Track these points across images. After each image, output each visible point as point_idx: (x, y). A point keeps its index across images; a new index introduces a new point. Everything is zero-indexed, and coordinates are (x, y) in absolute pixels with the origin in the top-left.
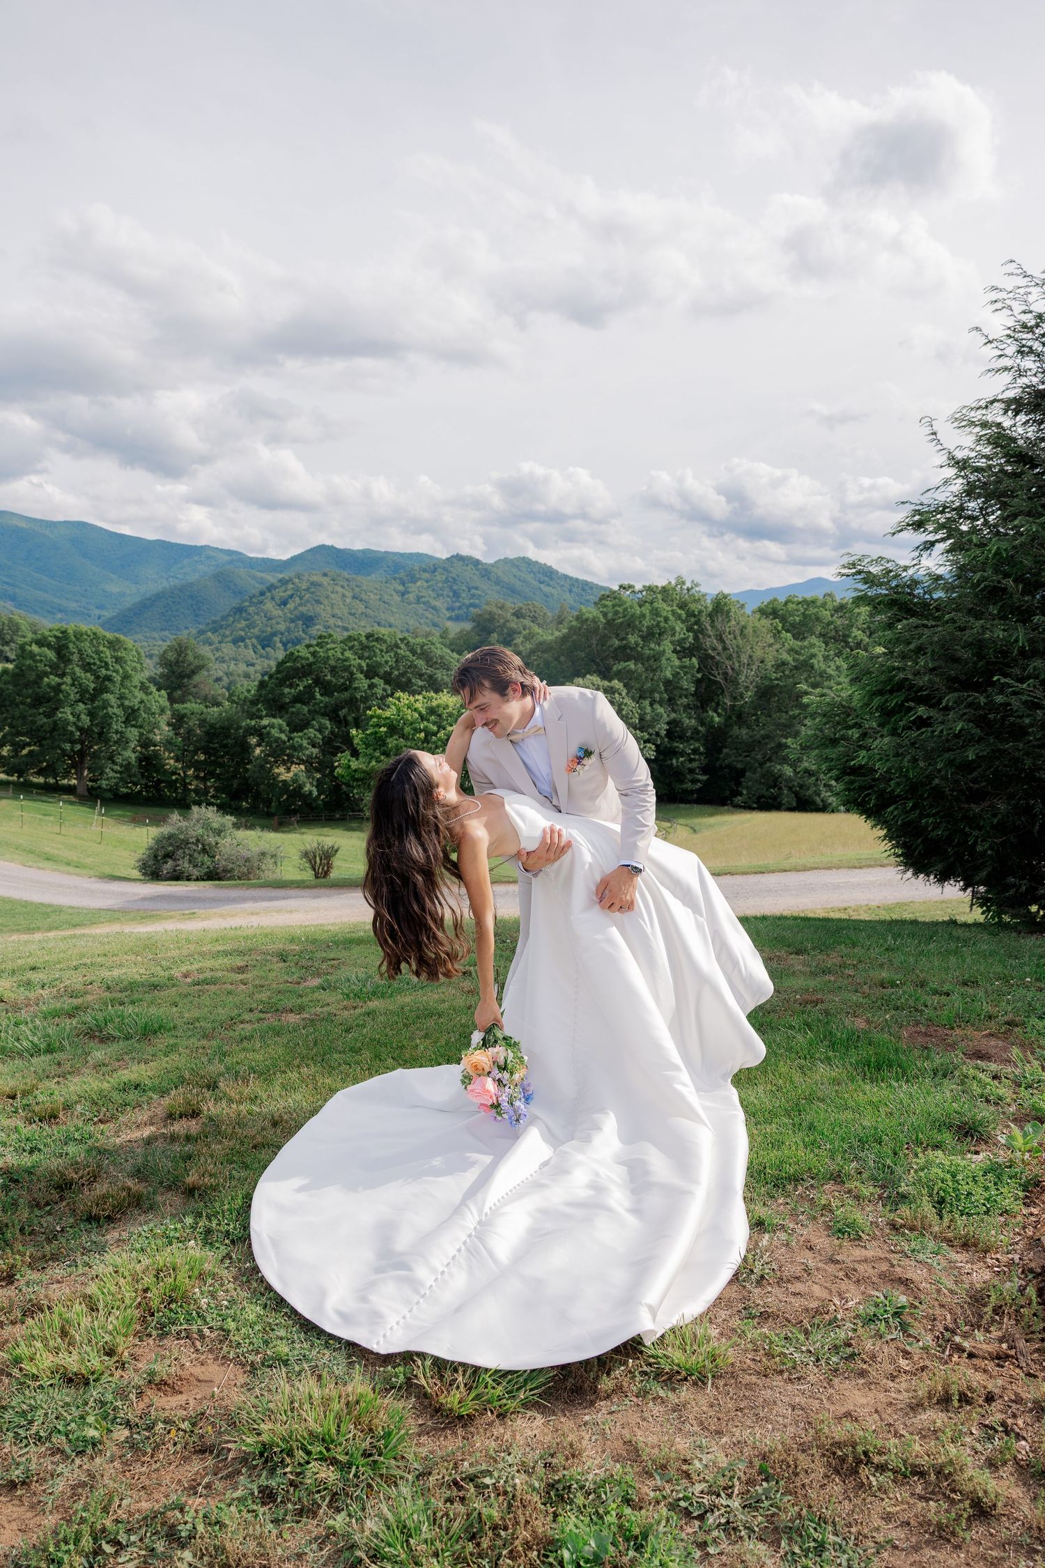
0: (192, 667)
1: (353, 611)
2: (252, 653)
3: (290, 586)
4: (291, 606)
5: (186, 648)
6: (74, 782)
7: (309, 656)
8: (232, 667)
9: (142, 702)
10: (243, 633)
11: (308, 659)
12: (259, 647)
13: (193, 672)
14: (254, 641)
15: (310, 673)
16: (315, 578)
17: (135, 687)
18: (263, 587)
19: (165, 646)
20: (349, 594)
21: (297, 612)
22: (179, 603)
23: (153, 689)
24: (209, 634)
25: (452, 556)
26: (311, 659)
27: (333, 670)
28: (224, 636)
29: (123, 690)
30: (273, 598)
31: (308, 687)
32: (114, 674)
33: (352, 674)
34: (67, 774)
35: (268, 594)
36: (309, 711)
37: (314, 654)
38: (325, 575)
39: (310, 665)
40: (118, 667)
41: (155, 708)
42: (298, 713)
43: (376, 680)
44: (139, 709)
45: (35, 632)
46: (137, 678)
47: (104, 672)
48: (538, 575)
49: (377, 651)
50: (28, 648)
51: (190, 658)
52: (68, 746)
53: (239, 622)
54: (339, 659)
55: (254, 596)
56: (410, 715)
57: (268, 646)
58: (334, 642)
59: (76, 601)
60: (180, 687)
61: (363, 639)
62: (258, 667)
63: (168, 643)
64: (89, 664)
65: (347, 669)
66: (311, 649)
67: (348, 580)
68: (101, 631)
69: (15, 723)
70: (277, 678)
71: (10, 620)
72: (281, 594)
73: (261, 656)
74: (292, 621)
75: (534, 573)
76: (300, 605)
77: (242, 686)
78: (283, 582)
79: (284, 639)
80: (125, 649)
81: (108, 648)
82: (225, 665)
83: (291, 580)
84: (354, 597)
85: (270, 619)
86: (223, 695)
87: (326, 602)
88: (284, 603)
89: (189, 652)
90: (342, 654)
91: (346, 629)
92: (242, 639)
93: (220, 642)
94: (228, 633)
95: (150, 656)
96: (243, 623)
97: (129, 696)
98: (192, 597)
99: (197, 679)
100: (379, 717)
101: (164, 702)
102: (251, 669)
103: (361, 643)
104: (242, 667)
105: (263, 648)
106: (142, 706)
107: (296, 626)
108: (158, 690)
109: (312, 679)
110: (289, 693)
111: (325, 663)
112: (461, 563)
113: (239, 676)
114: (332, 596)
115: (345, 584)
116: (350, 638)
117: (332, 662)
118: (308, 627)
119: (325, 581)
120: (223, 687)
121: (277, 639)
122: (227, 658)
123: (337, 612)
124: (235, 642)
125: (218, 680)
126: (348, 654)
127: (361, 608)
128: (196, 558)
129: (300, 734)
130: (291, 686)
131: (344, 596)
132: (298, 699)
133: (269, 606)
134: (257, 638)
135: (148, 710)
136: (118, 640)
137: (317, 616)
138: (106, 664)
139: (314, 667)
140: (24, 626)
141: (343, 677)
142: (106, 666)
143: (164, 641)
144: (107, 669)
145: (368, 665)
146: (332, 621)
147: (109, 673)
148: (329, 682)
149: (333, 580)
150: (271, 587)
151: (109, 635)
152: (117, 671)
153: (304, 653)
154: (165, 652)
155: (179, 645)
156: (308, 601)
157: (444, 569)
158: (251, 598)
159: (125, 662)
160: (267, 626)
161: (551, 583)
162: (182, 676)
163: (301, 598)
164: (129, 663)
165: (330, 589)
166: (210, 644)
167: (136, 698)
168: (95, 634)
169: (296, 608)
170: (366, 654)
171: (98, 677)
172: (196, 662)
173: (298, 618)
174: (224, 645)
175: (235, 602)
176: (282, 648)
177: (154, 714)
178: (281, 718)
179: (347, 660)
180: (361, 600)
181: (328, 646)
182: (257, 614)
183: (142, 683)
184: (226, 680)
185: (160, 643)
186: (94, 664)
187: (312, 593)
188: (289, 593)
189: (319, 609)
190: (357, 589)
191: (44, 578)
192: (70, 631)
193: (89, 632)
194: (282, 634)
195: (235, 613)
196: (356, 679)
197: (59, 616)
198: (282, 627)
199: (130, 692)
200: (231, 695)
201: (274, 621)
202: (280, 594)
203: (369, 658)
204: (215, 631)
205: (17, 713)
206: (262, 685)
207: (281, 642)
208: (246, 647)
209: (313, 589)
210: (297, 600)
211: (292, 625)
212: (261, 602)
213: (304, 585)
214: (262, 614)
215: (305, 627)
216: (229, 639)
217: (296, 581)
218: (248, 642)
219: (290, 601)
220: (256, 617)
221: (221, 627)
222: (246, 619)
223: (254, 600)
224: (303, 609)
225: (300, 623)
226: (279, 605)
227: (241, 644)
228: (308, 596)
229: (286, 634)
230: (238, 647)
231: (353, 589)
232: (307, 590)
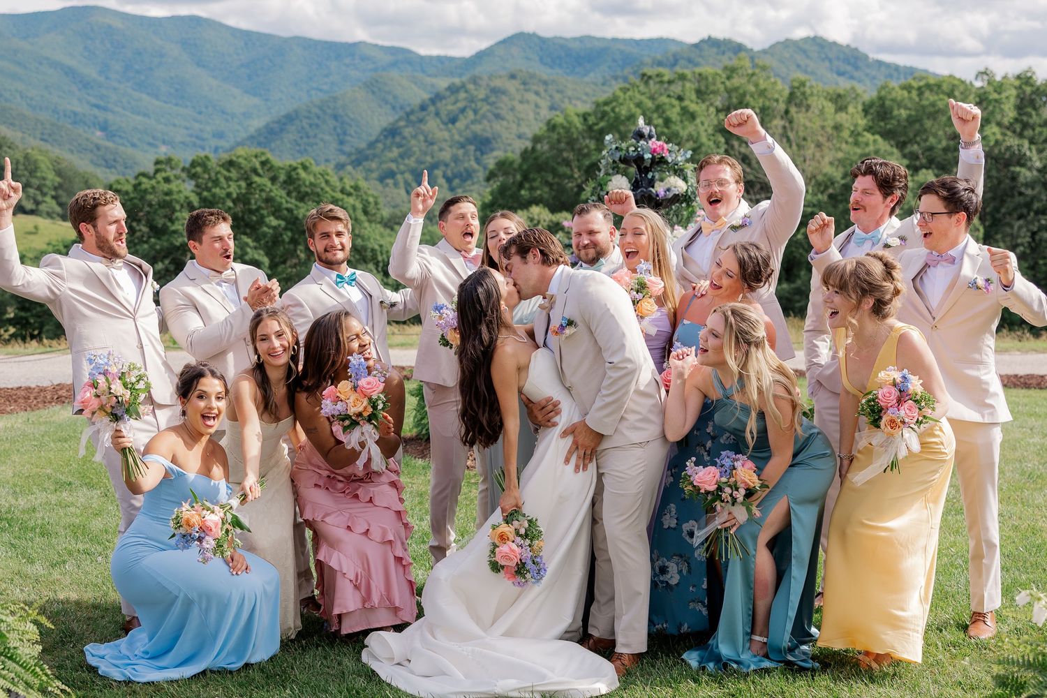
2: (403, 192)
3: (462, 95)
4: (461, 123)
10: (393, 166)
21: (468, 134)
22: (317, 126)
25: (702, 41)
28: (370, 171)
30: (437, 114)
35: (432, 109)
38: (513, 77)
48: (836, 63)
53: (390, 149)
55: (412, 112)
59: (187, 128)
67: (545, 83)
72: (450, 107)
74: (462, 146)
75: (830, 61)
76: (473, 122)
78: (453, 90)
79: (449, 173)
83: (463, 86)
85: (432, 144)
87: (510, 116)
88: (453, 121)
92: (392, 174)
94: (374, 165)
96: (395, 152)
98: (335, 117)
107: (466, 154)
112: (715, 50)
114: (519, 107)
115: (541, 89)
118: (482, 153)
119: (512, 86)
124: (381, 179)
128: (347, 61)
131: (537, 106)
133: (432, 125)
137: (497, 137)
149: (524, 83)
150: (437, 98)
156: (484, 116)
157: (690, 61)
158: (408, 114)
160: (425, 154)
161: (856, 74)
163: (476, 112)
165: (518, 97)
169: (467, 127)
173: (469, 141)
176: (446, 185)
182: (414, 137)
187: (491, 104)
188: (460, 105)
189: (498, 127)
190: (557, 96)
191: (144, 96)
194: (446, 165)
195: (386, 137)
198: (446, 155)
201: (436, 147)
202: (447, 107)
207: (444, 176)
208: (396, 185)
209: (493, 99)
210: (471, 115)
211: (461, 152)
212: (421, 121)
213: (482, 94)
214: (421, 138)
215: (478, 153)
216: (375, 175)
217: (471, 87)
218: (399, 177)
219: (461, 117)
220: (413, 142)
221: (367, 159)
222: (399, 146)
223: (413, 118)
224: (477, 128)
225: (472, 148)
226: (445, 124)
227: (390, 181)
228: (485, 108)
229: (453, 164)
230: (387, 185)
231: (551, 96)
232: (485, 100)
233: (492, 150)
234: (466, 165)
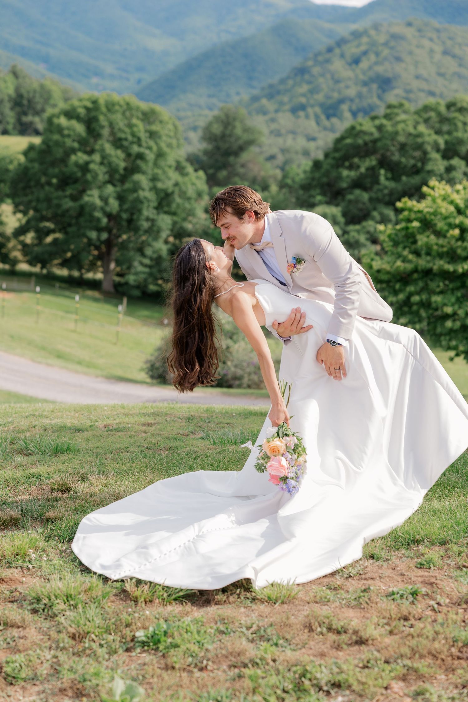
0: (240, 142)
1: (442, 71)
2: (313, 123)
3: (365, 40)
4: (364, 64)
5: (235, 119)
6: (99, 276)
7: (374, 130)
8: (289, 142)
9: (176, 184)
10: (303, 100)
11: (371, 134)
12: (323, 117)
13: (241, 149)
14: (318, 110)
15: (374, 152)
16: (397, 29)
17: (170, 167)
18: (331, 42)
19: (210, 115)
20: (438, 49)
21: (371, 73)
22: (230, 63)
23: (190, 169)
24: (264, 101)
26: (376, 135)
27: (403, 147)
28: (282, 103)
29: (156, 171)
30: (342, 56)
31: (372, 170)
32: (147, 152)
33: (425, 153)
34: (92, 267)
36: (371, 199)
37: (380, 128)
38: (409, 24)
39: (375, 141)
40: (151, 143)
41: (191, 192)
42: (357, 201)
43: (456, 162)
44: (173, 193)
45: (66, 100)
46: (172, 157)
47: (135, 149)
49: (460, 125)
50: (56, 121)
51: (238, 131)
52: (93, 235)
53: (300, 85)
54: (410, 134)
55: (320, 53)
56: (446, 208)
57: (334, 115)
58: (405, 112)
59: (116, 63)
60: (225, 166)
61: (443, 109)
62: (320, 143)
63: (216, 112)
64: (120, 139)
65: (419, 147)
66: (377, 122)
67: (438, 31)
68: (135, 101)
69: (40, 206)
70: (334, 158)
71: (42, 86)
72: (354, 50)
73: (325, 129)
74: (365, 84)
76: (376, 63)
77: (299, 166)
78: (357, 35)
80: (161, 122)
81: (142, 120)
82: (280, 141)
83: (365, 32)
84: (446, 53)
85: (338, 82)
86: (275, 177)
87: (408, 59)
88: (356, 61)
89: (238, 124)
90: (415, 128)
91: (432, 94)
92: (303, 107)
93: (277, 111)
94: (286, 99)
95: (195, 129)
96: (305, 88)
97: (162, 177)
98: (246, 56)
99: (245, 156)
100: (410, 210)
101: (202, 185)
102: (312, 145)
103: (439, 114)
104: (301, 142)
105: (328, 117)
106: (177, 190)
107: (369, 91)
108: (196, 170)
109: (376, 159)
110: (348, 176)
111: (393, 139)
113: (297, 153)
114: (417, 51)
115: (434, 35)
116: (426, 108)
117: (402, 139)
118: (384, 91)
119: (409, 32)
120: (277, 167)
121: (345, 107)
122: (283, 131)
123: (423, 72)
124: (294, 111)
125: (272, 158)
126: (422, 128)
127: (451, 66)
129: (357, 227)
130: (351, 167)
131: (432, 51)
132: (357, 184)
133: (338, 65)
134: (322, 105)
135: (183, 194)
136: (153, 112)
137: (397, 77)
138: (139, 139)
139: (379, 144)
140: (57, 95)
141: (414, 158)
142: (139, 142)
143: (211, 109)
144: (140, 145)
145: (446, 143)
146: (415, 84)
147: (142, 150)
148: (398, 163)
149: (419, 30)
150: (341, 42)
151: (144, 106)
152: (150, 148)
153: (368, 126)
154: (210, 124)
155: (227, 116)
156: (385, 59)
158: (316, 55)
159: (160, 137)
160: (333, 90)
162: (228, 153)
163: (377, 54)
164: (164, 138)
165: (415, 42)
166: (265, 113)
167: (169, 179)
168: (128, 104)
169: (370, 68)
170: (445, 128)
171: (129, 155)
172: (245, 137)
173: (372, 80)
174: (280, 115)
175: (297, 61)
177: (189, 199)
178: (337, 205)
179: (420, 135)
180: (454, 56)
181: (399, 118)
182: (323, 75)
183: (178, 163)
184: (280, 159)
185: (206, 112)
186: (126, 139)
187: (392, 48)
188: (363, 48)
189: (399, 68)
190: (449, 43)
192: (102, 102)
193: (122, 102)
194: (352, 100)
195: (296, 75)
196: (430, 159)
197: (95, 80)
198: (352, 92)
199: (164, 172)
200: (285, 176)
201: (342, 85)
202: (352, 50)
203: (449, 133)
204: (270, 97)
205: (42, 195)
206: (317, 165)
207: (350, 110)
208: (307, 117)
209: (393, 43)
210: (373, 58)
211: (365, 90)
212: (328, 61)
213: (382, 39)
214: (328, 76)
215: (380, 91)
216: (287, 107)
217: (373, 33)
218: (310, 110)
219: (364, 59)
220: (321, 80)
221: (278, 92)
222: (309, 83)
223: (320, 58)
224: (380, 69)
225: (374, 86)
226: (350, 64)
227: (301, 114)
228: (386, 52)
229: (357, 101)
230: (298, 117)
231: (444, 43)
232: (386, 44)
233: (393, 88)
234: (370, 101)
